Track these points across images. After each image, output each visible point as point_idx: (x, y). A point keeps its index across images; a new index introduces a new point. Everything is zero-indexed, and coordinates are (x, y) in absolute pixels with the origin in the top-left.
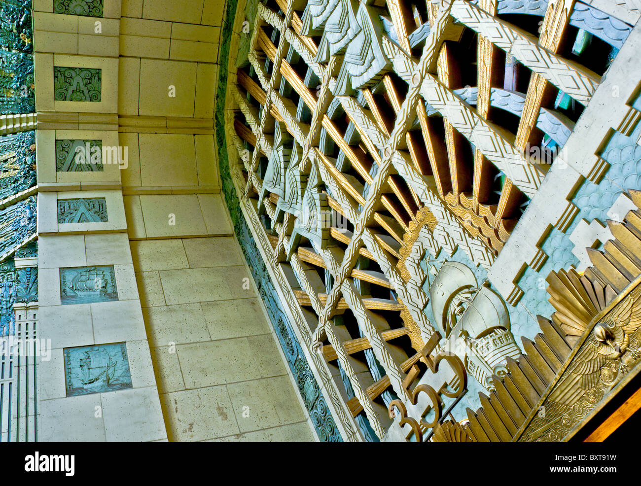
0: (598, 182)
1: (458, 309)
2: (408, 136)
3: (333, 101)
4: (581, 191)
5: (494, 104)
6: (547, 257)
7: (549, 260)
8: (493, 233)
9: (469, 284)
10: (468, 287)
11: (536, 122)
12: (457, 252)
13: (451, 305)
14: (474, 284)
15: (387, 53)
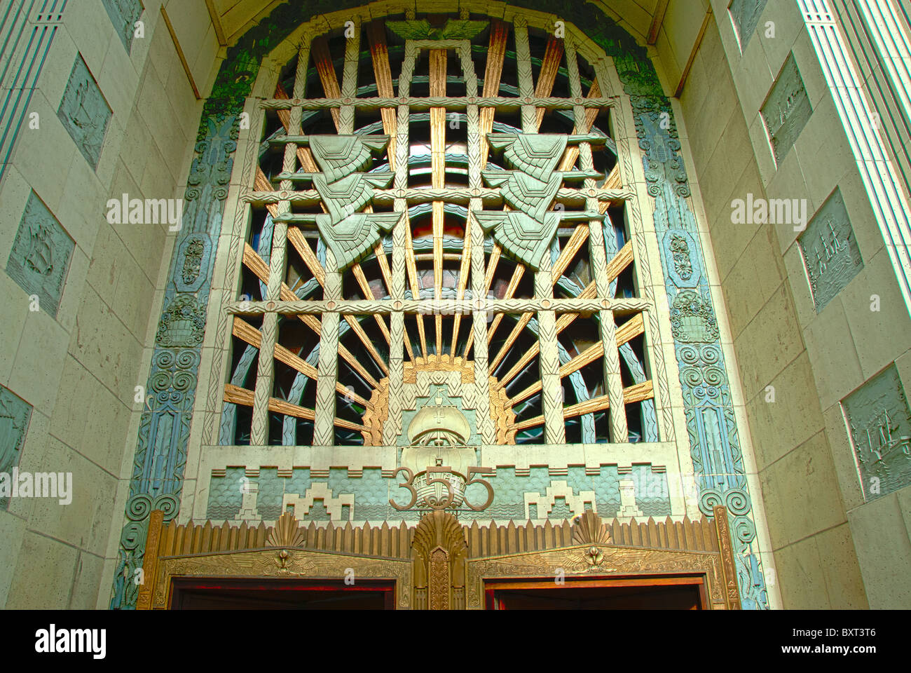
0: (587, 475)
1: (439, 440)
2: (501, 315)
3: (460, 207)
4: (576, 469)
5: (571, 377)
6: (529, 476)
7: (528, 478)
8: (505, 430)
9: (463, 436)
10: (460, 436)
11: (583, 415)
12: (470, 412)
13: (436, 433)
14: (467, 440)
15: (543, 261)
